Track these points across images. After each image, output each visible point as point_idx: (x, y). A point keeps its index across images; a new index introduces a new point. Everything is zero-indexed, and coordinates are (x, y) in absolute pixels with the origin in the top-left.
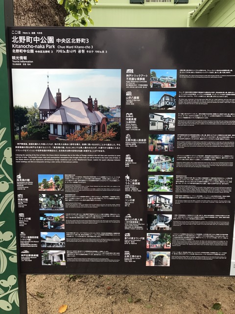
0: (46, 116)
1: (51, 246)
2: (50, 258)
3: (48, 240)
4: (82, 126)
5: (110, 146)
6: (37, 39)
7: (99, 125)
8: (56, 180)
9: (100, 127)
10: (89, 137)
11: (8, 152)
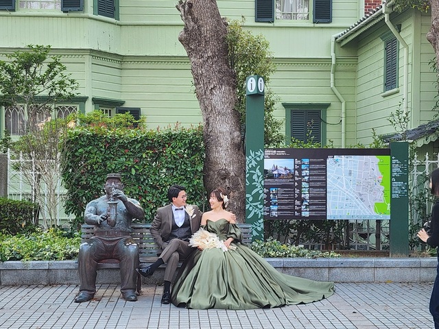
0: (273, 172)
1: (273, 210)
2: (273, 214)
3: (272, 208)
4: (283, 174)
5: (291, 180)
6: (271, 151)
8: (275, 190)
9: (288, 174)
10: (285, 177)
11: (263, 182)
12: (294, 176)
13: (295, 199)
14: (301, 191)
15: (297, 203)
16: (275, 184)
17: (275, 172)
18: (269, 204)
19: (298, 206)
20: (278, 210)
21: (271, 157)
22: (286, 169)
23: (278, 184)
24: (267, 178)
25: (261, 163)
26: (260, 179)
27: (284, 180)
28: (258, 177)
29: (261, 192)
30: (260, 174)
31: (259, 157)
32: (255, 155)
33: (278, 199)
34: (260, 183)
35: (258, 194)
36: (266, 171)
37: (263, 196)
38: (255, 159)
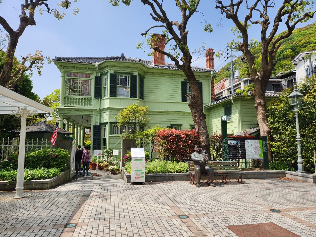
6: (229, 138)
12: (236, 146)
13: (237, 153)
14: (238, 150)
15: (238, 154)
17: (231, 145)
18: (229, 155)
19: (238, 155)
20: (232, 156)
21: (230, 140)
22: (234, 144)
23: (232, 148)
24: (229, 146)
25: (227, 142)
27: (234, 147)
28: (226, 146)
29: (227, 151)
30: (227, 145)
31: (226, 140)
32: (225, 139)
33: (232, 153)
34: (227, 148)
35: (226, 151)
36: (228, 144)
37: (228, 152)
38: (225, 141)
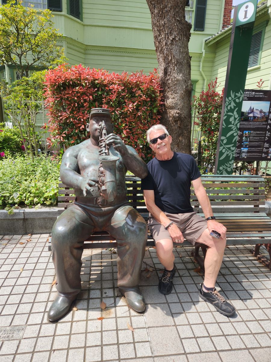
0: (249, 114)
1: (244, 152)
2: (242, 156)
3: (243, 150)
4: (258, 117)
5: (264, 123)
6: (250, 93)
7: (262, 117)
8: (248, 133)
9: (263, 117)
10: (259, 120)
11: (238, 125)
12: (267, 119)
13: (265, 142)
16: (249, 127)
17: (251, 115)
18: (240, 147)
19: (266, 148)
20: (248, 152)
22: (261, 112)
23: (252, 127)
24: (243, 121)
26: (237, 122)
27: (258, 123)
28: (235, 119)
29: (235, 134)
30: (237, 116)
31: (239, 98)
32: (235, 96)
33: (250, 141)
34: (236, 125)
36: (242, 114)
37: (237, 138)
38: (235, 101)
